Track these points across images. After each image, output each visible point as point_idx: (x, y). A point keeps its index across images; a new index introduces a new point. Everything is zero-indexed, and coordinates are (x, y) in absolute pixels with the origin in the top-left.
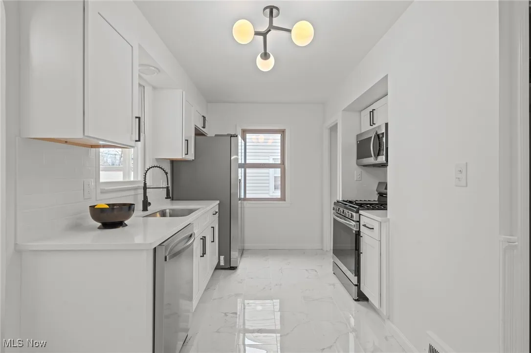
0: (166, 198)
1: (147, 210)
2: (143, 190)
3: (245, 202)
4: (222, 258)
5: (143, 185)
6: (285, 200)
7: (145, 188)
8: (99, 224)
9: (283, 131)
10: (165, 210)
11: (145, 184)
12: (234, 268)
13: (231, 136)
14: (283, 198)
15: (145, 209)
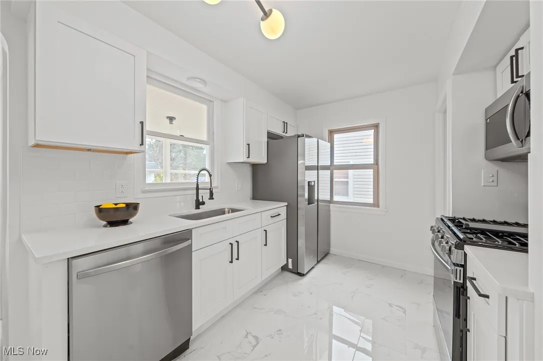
0: (209, 199)
1: (199, 208)
2: (195, 191)
3: (331, 205)
4: (290, 260)
5: (196, 186)
6: (378, 206)
7: (197, 189)
8: (105, 223)
9: (377, 126)
10: (224, 209)
11: (197, 185)
12: (301, 275)
13: (299, 136)
14: (376, 204)
15: (197, 207)
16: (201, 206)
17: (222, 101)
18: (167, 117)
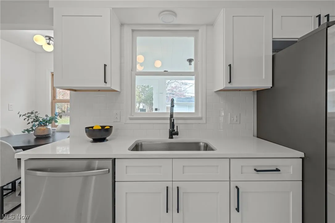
15: (171, 137)
16: (174, 136)
17: (207, 25)
18: (188, 60)
